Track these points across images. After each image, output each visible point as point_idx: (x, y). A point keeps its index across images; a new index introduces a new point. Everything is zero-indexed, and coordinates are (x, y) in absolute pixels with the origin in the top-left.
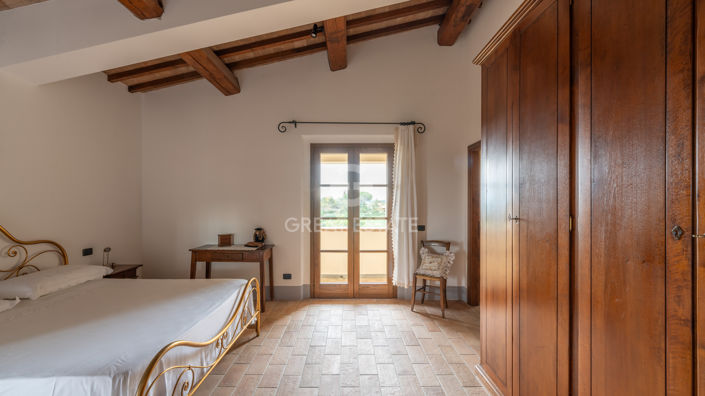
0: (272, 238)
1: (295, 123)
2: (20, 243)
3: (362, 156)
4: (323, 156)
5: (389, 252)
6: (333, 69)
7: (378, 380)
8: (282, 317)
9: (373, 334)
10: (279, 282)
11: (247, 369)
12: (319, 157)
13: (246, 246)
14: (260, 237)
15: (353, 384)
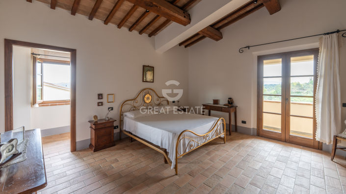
0: (237, 103)
1: (249, 47)
2: (159, 97)
3: (292, 59)
4: (265, 61)
5: (314, 118)
6: (271, 14)
7: (280, 181)
8: (238, 139)
9: (289, 162)
10: (239, 124)
11: (217, 153)
12: (263, 62)
13: (224, 105)
14: (230, 102)
15: (263, 176)
